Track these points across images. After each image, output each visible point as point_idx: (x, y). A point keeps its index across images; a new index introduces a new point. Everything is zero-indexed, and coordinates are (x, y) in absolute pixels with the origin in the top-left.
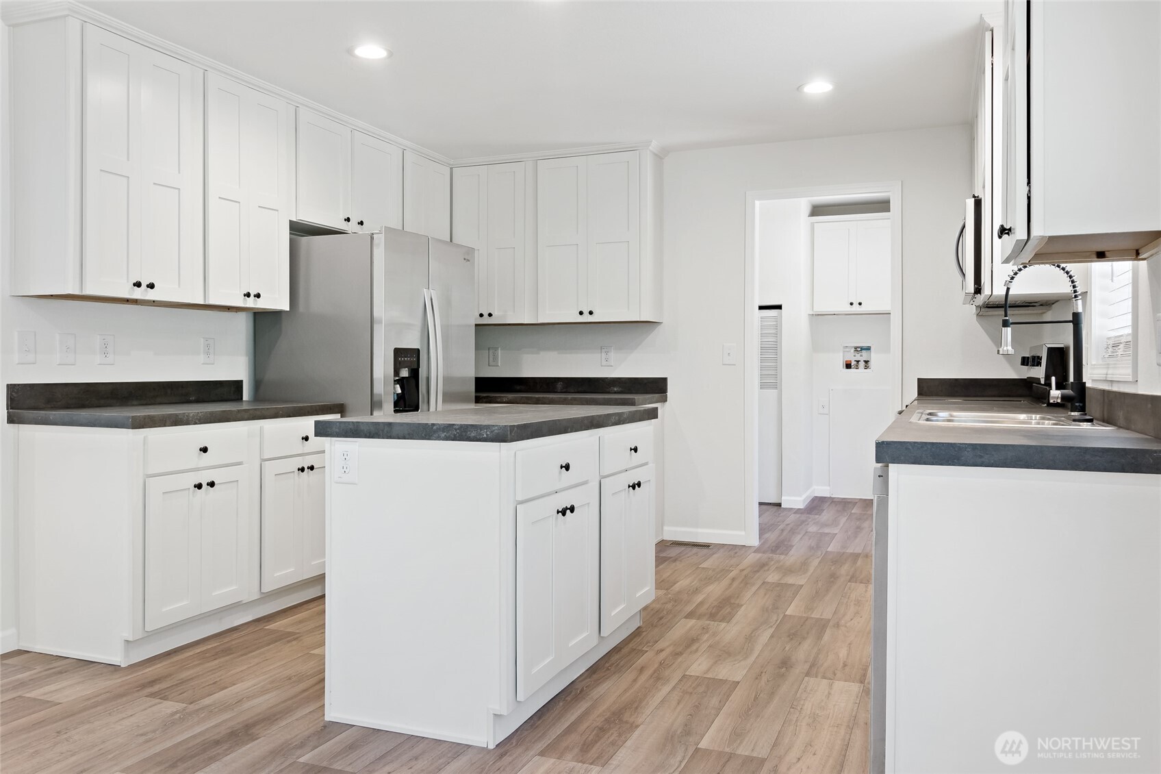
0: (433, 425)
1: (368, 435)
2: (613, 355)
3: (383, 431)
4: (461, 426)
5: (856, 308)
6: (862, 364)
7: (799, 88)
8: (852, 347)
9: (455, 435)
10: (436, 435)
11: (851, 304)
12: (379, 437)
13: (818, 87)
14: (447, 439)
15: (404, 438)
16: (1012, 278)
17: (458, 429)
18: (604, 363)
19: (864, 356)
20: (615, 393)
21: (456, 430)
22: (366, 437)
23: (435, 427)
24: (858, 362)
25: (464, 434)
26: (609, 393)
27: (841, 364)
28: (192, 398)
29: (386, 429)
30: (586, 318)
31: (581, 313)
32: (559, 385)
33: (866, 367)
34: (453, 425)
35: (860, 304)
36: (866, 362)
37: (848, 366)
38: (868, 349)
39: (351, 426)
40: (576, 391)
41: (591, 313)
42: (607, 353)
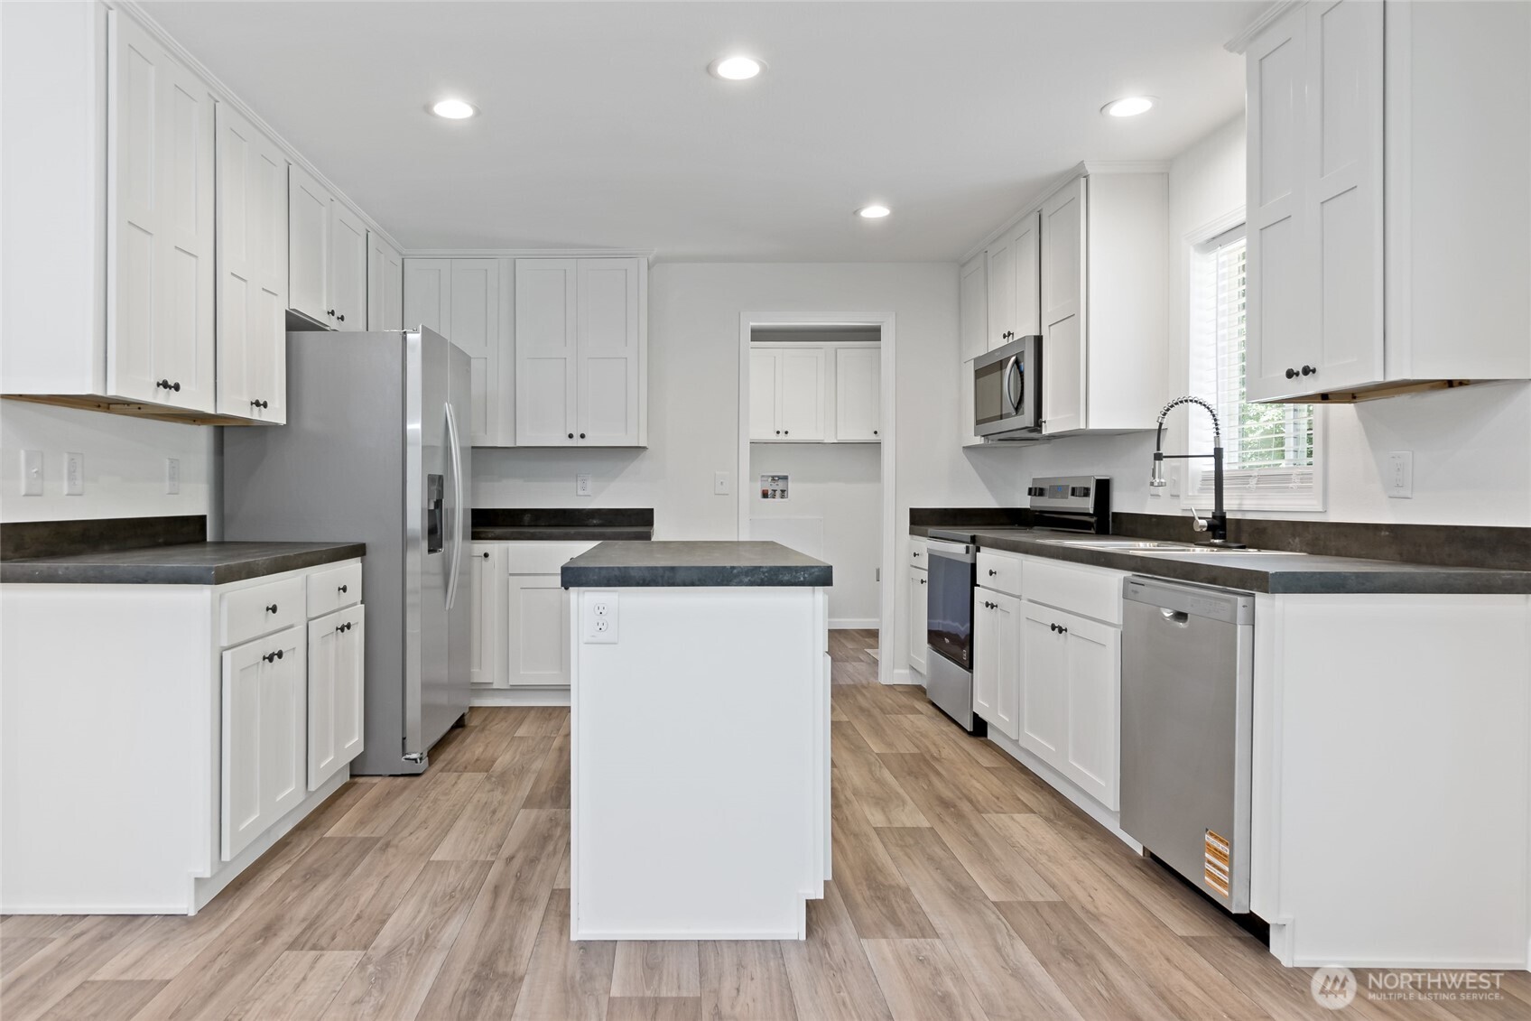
0: (733, 568)
1: (641, 582)
2: (590, 484)
3: (662, 577)
4: (771, 569)
5: (782, 437)
6: (778, 493)
7: (856, 213)
8: (769, 476)
9: (762, 579)
10: (737, 580)
11: (778, 432)
12: (657, 584)
13: (875, 212)
14: (752, 584)
15: (693, 584)
16: (1165, 414)
17: (767, 572)
18: (581, 492)
19: (780, 485)
20: (595, 526)
21: (764, 573)
22: (638, 584)
23: (735, 571)
24: (775, 491)
25: (775, 578)
26: (587, 526)
27: (760, 494)
28: (161, 540)
29: (668, 574)
30: (577, 442)
31: (571, 436)
32: (527, 518)
33: (782, 497)
34: (760, 567)
35: (786, 433)
36: (783, 491)
37: (765, 495)
38: (785, 478)
39: (617, 573)
40: (547, 524)
41: (583, 436)
42: (584, 481)
